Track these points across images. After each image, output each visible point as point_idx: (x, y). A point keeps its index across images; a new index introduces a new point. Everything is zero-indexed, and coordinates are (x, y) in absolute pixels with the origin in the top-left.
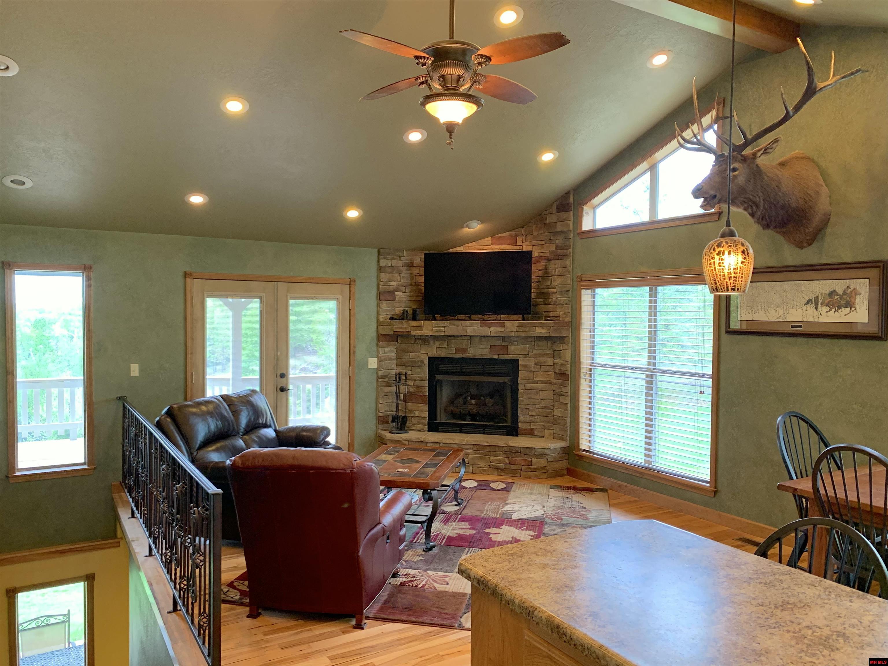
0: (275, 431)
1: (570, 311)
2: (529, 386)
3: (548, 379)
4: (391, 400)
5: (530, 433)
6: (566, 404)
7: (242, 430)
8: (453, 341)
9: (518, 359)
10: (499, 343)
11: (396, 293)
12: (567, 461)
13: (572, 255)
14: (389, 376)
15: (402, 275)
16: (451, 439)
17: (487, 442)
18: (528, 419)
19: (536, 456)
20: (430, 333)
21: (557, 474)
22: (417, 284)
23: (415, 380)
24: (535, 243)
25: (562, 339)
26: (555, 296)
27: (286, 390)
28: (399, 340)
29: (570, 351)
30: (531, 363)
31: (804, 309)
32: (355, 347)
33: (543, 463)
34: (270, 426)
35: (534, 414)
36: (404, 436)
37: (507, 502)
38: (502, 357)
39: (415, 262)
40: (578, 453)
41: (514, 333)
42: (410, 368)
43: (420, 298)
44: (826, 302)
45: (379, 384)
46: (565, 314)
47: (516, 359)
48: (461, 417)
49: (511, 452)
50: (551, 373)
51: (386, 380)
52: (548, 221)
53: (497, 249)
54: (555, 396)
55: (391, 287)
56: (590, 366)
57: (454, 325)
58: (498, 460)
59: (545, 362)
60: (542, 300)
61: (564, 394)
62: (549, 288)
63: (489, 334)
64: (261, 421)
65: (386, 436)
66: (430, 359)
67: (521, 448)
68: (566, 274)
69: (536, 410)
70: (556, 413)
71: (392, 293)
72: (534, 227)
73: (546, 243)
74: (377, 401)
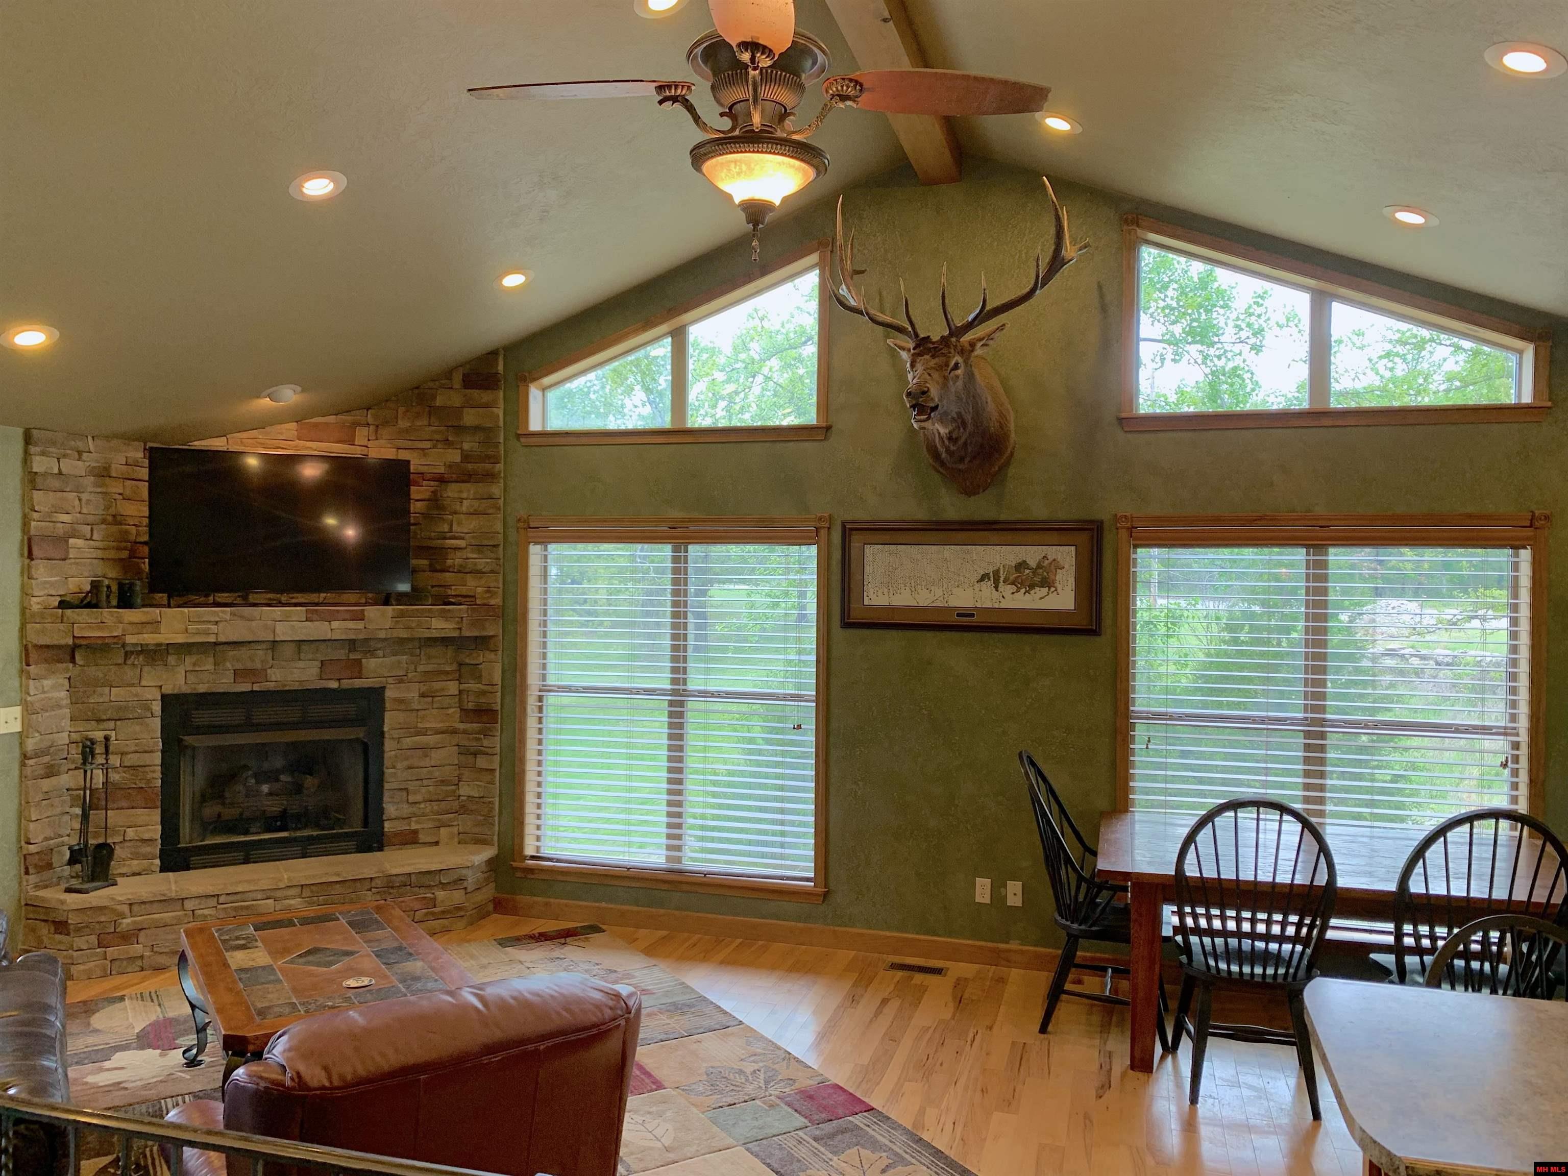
1: (501, 586)
2: (408, 742)
3: (447, 724)
4: (58, 810)
5: (410, 839)
6: (493, 770)
8: (231, 653)
9: (384, 688)
11: (71, 541)
12: (495, 885)
13: (502, 475)
14: (52, 750)
15: (85, 497)
16: (248, 882)
17: (338, 875)
18: (406, 810)
19: (443, 886)
20: (180, 639)
21: (481, 914)
22: (117, 520)
23: (127, 753)
24: (401, 443)
25: (482, 642)
26: (459, 554)
28: (77, 657)
29: (500, 665)
30: (412, 693)
31: (977, 589)
33: (457, 896)
35: (419, 798)
36: (99, 896)
38: (347, 684)
39: (113, 466)
40: (522, 865)
41: (385, 632)
42: (111, 724)
43: (125, 554)
44: (1012, 578)
45: (28, 771)
46: (488, 592)
47: (377, 686)
48: (242, 826)
49: (390, 887)
50: (453, 710)
51: (46, 759)
52: (439, 402)
53: (311, 448)
54: (462, 758)
55: (59, 525)
56: (541, 691)
57: (242, 617)
59: (443, 690)
60: (426, 562)
61: (488, 751)
62: (445, 538)
63: (325, 637)
65: (57, 902)
66: (166, 699)
67: (413, 876)
68: (491, 511)
69: (424, 790)
70: (465, 790)
71: (63, 540)
72: (401, 410)
73: (434, 447)
74: (22, 816)
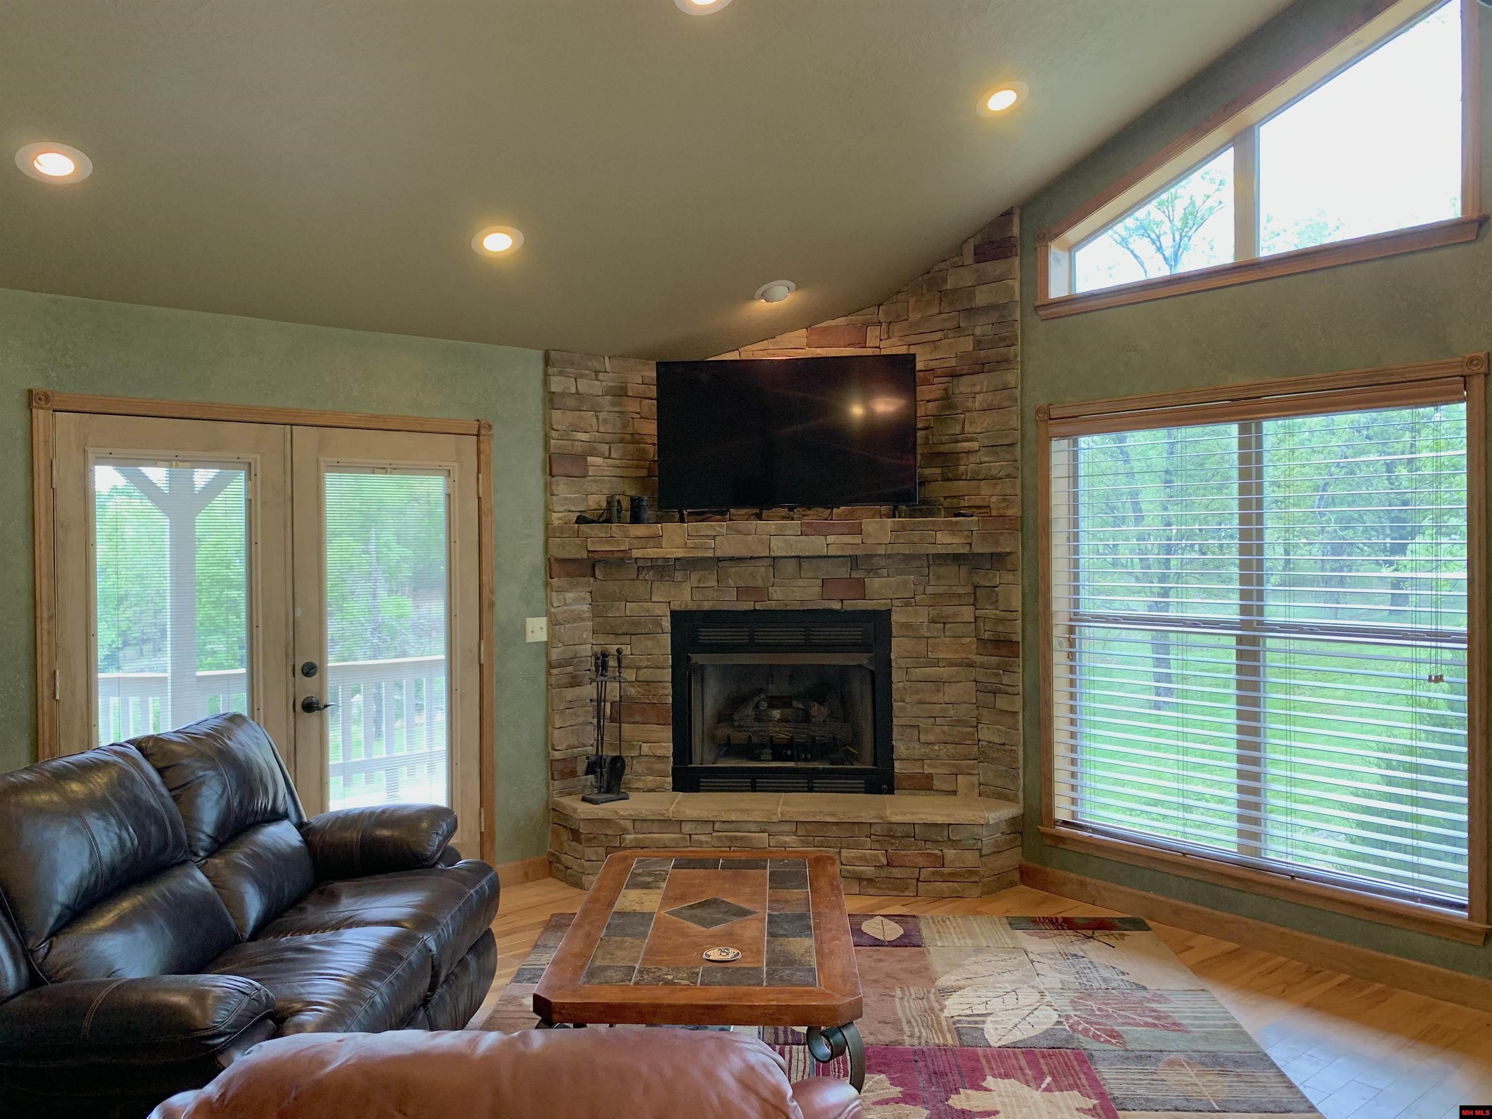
0: (300, 826)
1: (1019, 492)
2: (920, 673)
3: (963, 656)
4: (581, 720)
5: (924, 785)
6: (1015, 713)
7: (205, 841)
8: (733, 570)
9: (890, 611)
10: (843, 572)
11: (589, 458)
12: (1020, 851)
13: (1019, 359)
14: (575, 660)
15: (602, 416)
16: (743, 811)
18: (918, 750)
19: (952, 843)
20: (680, 553)
21: (1000, 883)
22: (636, 439)
23: (638, 668)
24: (915, 338)
25: (998, 560)
26: (973, 458)
27: (319, 709)
28: (598, 573)
29: (1020, 588)
30: (921, 617)
32: (492, 592)
33: (970, 858)
34: (285, 816)
35: (931, 738)
36: (619, 808)
37: (940, 985)
38: (849, 605)
39: (629, 385)
40: (1051, 831)
41: (883, 546)
43: (644, 473)
45: (553, 680)
46: (1004, 500)
47: (884, 608)
48: (749, 751)
49: (891, 836)
50: (968, 640)
51: (570, 669)
52: (949, 286)
54: (981, 696)
55: (578, 443)
56: (1071, 620)
57: (739, 532)
58: (857, 858)
59: (955, 615)
60: (938, 471)
61: (1009, 689)
62: (957, 441)
63: (824, 553)
64: (262, 802)
65: (575, 810)
66: (677, 617)
67: (917, 827)
68: (1005, 404)
69: (937, 730)
70: (985, 734)
71: (581, 458)
72: (912, 301)
73: (946, 337)
74: (548, 722)
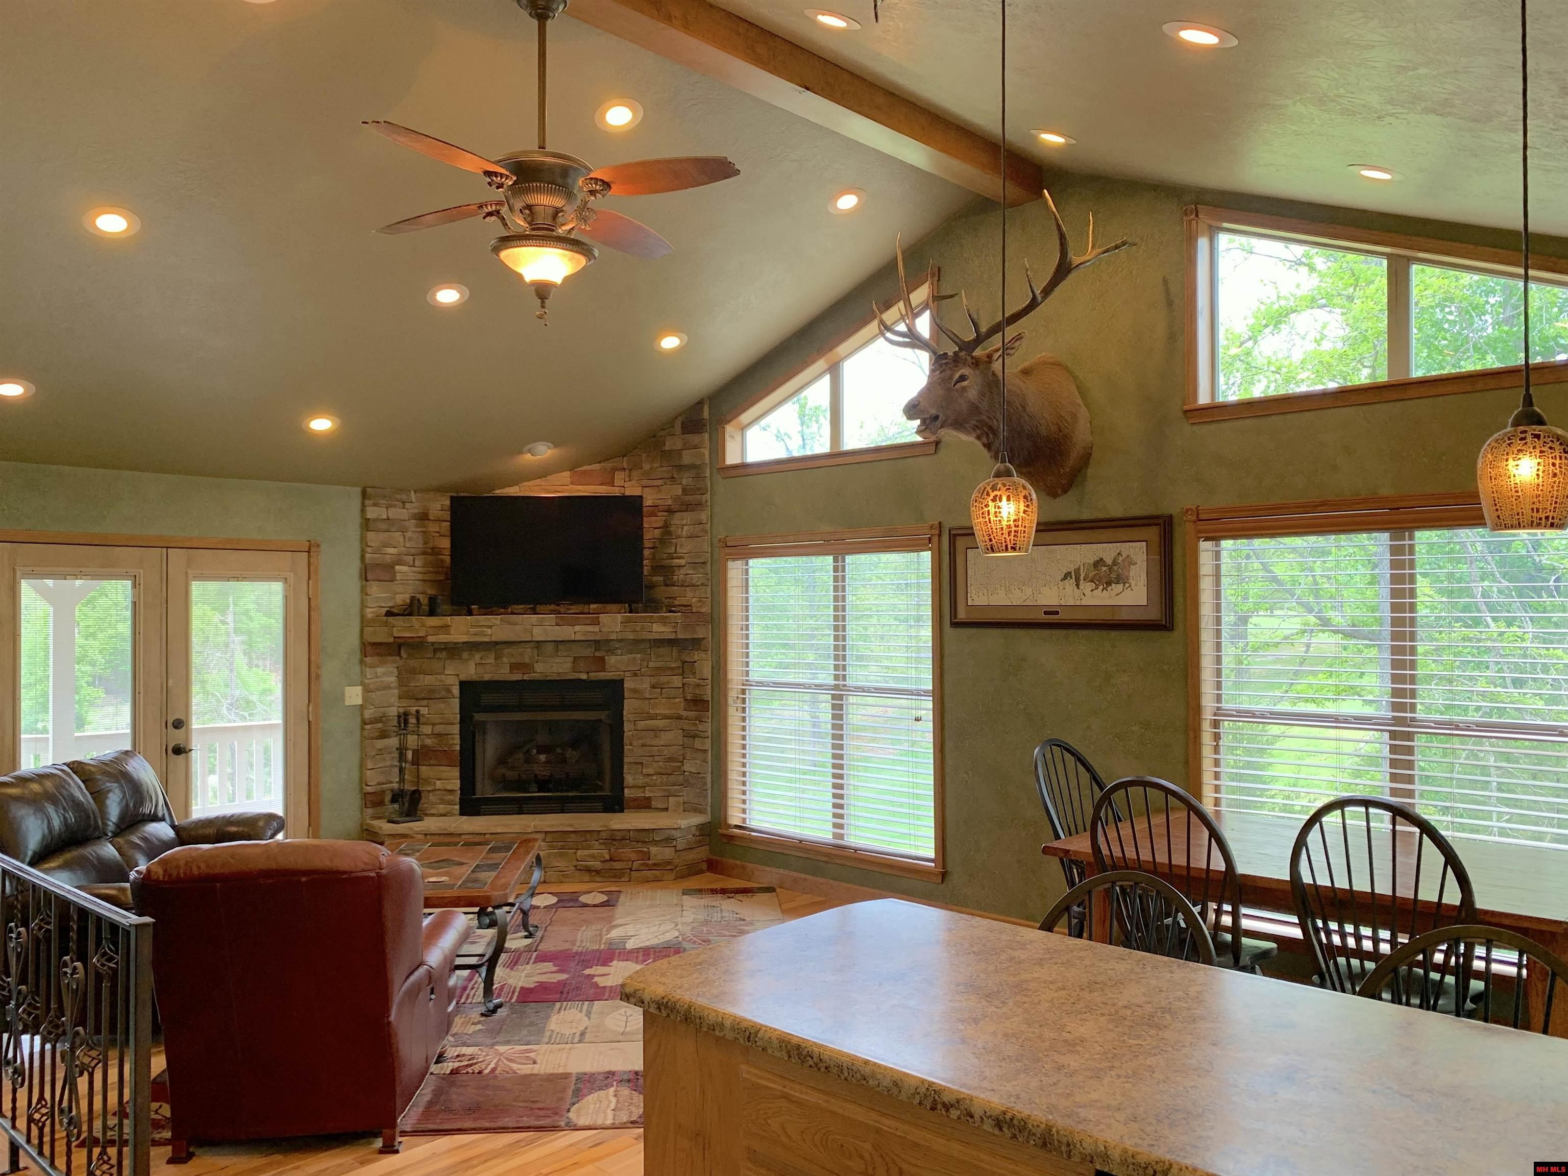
0: (173, 827)
1: (709, 595)
2: (642, 724)
3: (674, 711)
4: (388, 763)
5: (644, 805)
6: (705, 751)
7: (111, 827)
8: (507, 651)
9: (623, 680)
10: (588, 652)
11: (397, 567)
12: (708, 848)
14: (385, 719)
15: (409, 534)
17: (571, 826)
18: (641, 781)
19: (656, 843)
20: (464, 638)
21: (692, 871)
22: (435, 551)
23: (434, 725)
24: (645, 482)
25: (696, 643)
26: (683, 571)
27: (186, 752)
28: (403, 653)
29: (710, 663)
30: (645, 684)
31: (1061, 588)
32: (318, 667)
33: (667, 853)
34: (163, 819)
35: (651, 771)
36: (416, 826)
37: (614, 923)
38: (594, 676)
39: (431, 512)
40: (725, 832)
41: (615, 635)
42: (425, 702)
43: (442, 577)
44: (1091, 575)
45: (366, 733)
46: (700, 601)
47: (618, 678)
48: (521, 785)
49: (614, 840)
50: (678, 700)
51: (380, 725)
52: (667, 448)
53: (579, 491)
54: (685, 740)
55: (387, 556)
56: (743, 685)
57: (509, 623)
58: (589, 856)
59: (669, 682)
60: (662, 579)
61: (702, 734)
62: (672, 558)
63: (572, 638)
64: (147, 809)
65: (381, 828)
66: (463, 684)
67: (631, 833)
68: (700, 534)
69: (655, 765)
70: (688, 767)
71: (389, 568)
72: (644, 455)
73: (665, 483)
74: (362, 766)
